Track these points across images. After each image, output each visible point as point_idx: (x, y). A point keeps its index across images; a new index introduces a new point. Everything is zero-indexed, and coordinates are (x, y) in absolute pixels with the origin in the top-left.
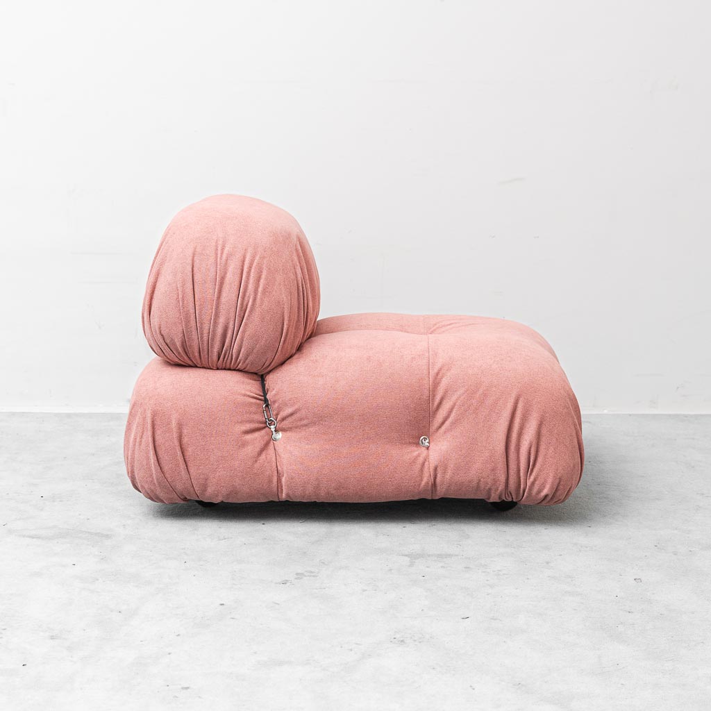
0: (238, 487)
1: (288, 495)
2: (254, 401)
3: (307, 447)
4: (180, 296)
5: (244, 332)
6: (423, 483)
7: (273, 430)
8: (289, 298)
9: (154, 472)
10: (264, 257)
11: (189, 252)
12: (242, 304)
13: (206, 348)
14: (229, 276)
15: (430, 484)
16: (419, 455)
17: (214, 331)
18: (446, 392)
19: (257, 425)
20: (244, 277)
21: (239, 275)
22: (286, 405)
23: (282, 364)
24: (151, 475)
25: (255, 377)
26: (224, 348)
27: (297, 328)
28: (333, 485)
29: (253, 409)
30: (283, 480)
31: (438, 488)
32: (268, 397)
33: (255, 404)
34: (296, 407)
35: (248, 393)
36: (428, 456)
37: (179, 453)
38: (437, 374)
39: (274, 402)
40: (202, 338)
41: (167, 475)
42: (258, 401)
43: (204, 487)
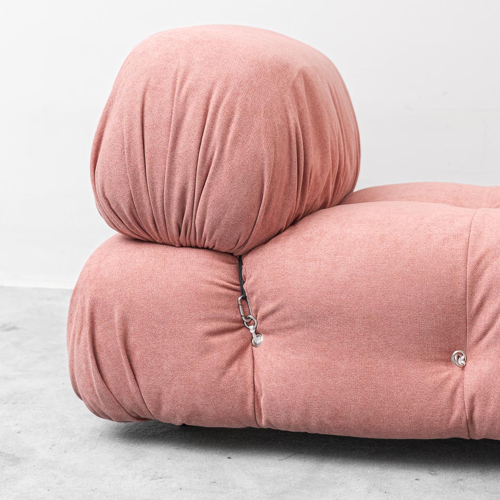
0: (201, 407)
1: (268, 421)
2: (225, 291)
3: (292, 357)
4: (126, 146)
5: (207, 196)
6: (454, 417)
7: (252, 331)
8: (273, 150)
9: (94, 381)
10: (238, 94)
11: (140, 87)
12: (204, 157)
13: (161, 216)
14: (188, 118)
15: (464, 419)
16: (448, 378)
17: (169, 194)
18: (489, 290)
19: (227, 325)
20: (208, 119)
21: (201, 117)
22: (265, 298)
23: (266, 242)
24: (92, 385)
25: (230, 258)
26: (184, 218)
27: (287, 193)
28: (327, 413)
29: (223, 302)
30: (262, 401)
31: (477, 426)
32: (245, 286)
33: (227, 295)
34: (278, 301)
35: (216, 280)
36: (462, 379)
37: (123, 357)
38: (478, 263)
39: (252, 294)
40: (155, 203)
41: (111, 386)
42: (231, 292)
43: (158, 405)
